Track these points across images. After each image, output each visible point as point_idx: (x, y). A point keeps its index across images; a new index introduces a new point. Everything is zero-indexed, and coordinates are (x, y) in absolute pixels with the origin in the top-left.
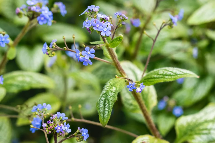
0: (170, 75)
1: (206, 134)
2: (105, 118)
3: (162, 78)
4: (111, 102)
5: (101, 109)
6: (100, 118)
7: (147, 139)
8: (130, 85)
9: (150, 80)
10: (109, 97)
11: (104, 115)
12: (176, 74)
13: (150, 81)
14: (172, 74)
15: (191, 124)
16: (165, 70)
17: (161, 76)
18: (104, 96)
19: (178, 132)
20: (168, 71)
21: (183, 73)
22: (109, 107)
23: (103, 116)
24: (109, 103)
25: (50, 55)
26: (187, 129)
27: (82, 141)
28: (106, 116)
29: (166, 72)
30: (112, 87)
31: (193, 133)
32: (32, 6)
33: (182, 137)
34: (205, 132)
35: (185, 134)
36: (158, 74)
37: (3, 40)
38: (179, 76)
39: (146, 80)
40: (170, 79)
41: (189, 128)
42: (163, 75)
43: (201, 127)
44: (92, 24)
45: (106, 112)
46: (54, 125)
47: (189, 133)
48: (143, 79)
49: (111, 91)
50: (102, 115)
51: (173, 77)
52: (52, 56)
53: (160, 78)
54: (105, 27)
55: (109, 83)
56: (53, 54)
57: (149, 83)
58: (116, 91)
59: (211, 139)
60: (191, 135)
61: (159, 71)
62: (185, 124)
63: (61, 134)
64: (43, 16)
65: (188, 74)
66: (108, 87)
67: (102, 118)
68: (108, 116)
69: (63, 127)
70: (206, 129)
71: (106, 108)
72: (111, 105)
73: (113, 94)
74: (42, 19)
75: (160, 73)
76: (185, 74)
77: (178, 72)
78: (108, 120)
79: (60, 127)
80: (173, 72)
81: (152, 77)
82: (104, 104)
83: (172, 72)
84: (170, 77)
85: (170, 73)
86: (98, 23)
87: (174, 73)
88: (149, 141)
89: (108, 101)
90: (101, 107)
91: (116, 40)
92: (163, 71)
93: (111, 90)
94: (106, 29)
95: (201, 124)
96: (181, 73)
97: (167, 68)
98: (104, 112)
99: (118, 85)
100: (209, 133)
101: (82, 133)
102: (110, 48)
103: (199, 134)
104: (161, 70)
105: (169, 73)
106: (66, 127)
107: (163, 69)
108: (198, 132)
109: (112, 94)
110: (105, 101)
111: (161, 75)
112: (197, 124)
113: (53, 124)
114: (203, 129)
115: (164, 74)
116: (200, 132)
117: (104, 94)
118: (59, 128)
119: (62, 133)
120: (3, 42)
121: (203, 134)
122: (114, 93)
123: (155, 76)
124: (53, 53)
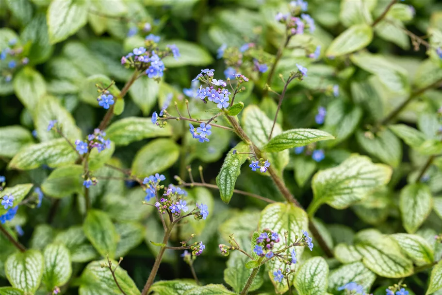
0: (301, 139)
1: (348, 193)
2: (227, 195)
3: (291, 143)
4: (233, 178)
5: (222, 186)
6: (221, 196)
7: (278, 209)
8: (253, 164)
9: (277, 145)
10: (230, 172)
11: (225, 191)
12: (308, 138)
13: (278, 147)
14: (303, 138)
15: (331, 182)
16: (295, 133)
17: (290, 141)
18: (225, 170)
19: (315, 192)
20: (299, 134)
21: (316, 136)
22: (231, 182)
23: (225, 193)
24: (231, 179)
25: (161, 126)
26: (326, 189)
27: (201, 219)
28: (228, 193)
29: (296, 136)
30: (234, 159)
31: (333, 193)
32: (139, 56)
33: (320, 197)
34: (346, 191)
35: (324, 194)
36: (287, 139)
37: (107, 101)
38: (311, 140)
39: (273, 146)
40: (301, 144)
41: (328, 187)
42: (292, 139)
43: (342, 186)
44: (206, 94)
45: (228, 189)
46: (169, 203)
47: (328, 193)
48: (270, 144)
49: (232, 165)
50: (223, 192)
51: (304, 141)
52: (164, 126)
53: (289, 143)
54: (222, 98)
55: (230, 155)
56: (165, 125)
57: (277, 149)
58: (238, 164)
59: (354, 199)
60: (330, 195)
61: (287, 134)
62: (323, 182)
63: (176, 214)
64: (152, 68)
65: (322, 136)
66: (229, 160)
67: (224, 195)
68: (230, 193)
69: (178, 206)
70: (348, 188)
71: (228, 185)
72: (233, 181)
73: (235, 168)
74: (152, 71)
75: (289, 138)
76: (318, 136)
77: (310, 136)
78: (231, 197)
79: (176, 206)
80: (305, 135)
81: (280, 142)
82: (226, 180)
83: (303, 135)
84: (301, 142)
85: (301, 136)
86: (213, 93)
87: (305, 137)
88: (280, 210)
89: (230, 176)
90: (222, 183)
91: (235, 107)
92: (293, 134)
93: (232, 163)
94: (223, 100)
95: (341, 182)
96: (314, 136)
97: (297, 130)
98: (226, 188)
99: (241, 156)
100: (352, 192)
101: (201, 211)
102: (230, 116)
103: (339, 194)
104: (290, 133)
105: (299, 137)
106: (183, 206)
107: (293, 132)
108: (338, 192)
109: (233, 169)
110: (226, 176)
111: (290, 139)
112: (337, 181)
113: (167, 202)
114: (345, 188)
115: (294, 138)
116: (341, 192)
117: (225, 168)
118: (174, 208)
119: (177, 212)
120: (106, 103)
121: (345, 194)
122: (236, 166)
123: (284, 141)
124: (165, 122)
